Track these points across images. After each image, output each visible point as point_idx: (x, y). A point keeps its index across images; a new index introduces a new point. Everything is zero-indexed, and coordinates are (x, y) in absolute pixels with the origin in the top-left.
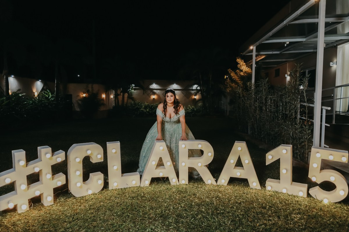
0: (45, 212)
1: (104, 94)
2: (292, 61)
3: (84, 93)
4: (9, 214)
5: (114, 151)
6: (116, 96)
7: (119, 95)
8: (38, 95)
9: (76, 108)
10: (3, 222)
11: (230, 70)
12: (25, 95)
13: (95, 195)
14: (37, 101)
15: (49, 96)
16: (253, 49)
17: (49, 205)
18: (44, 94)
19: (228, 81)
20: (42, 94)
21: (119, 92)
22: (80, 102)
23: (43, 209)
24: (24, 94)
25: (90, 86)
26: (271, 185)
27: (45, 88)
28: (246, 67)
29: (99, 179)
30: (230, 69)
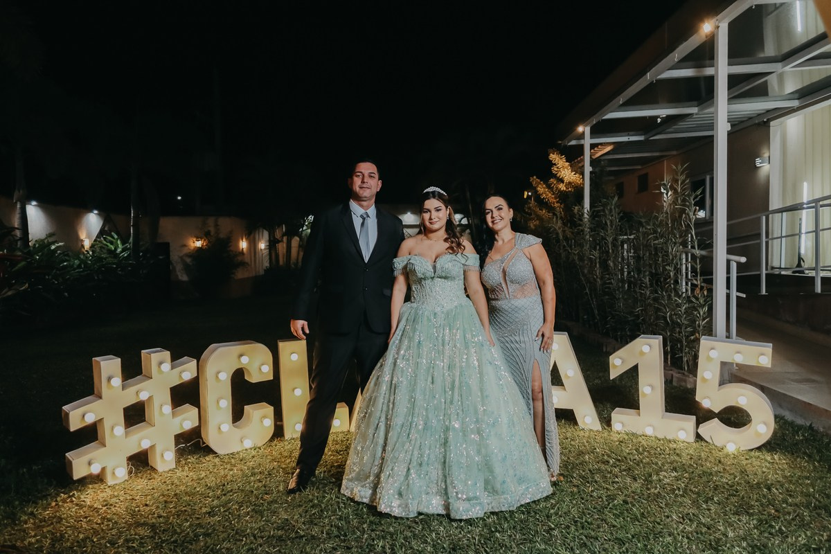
0: (163, 481)
1: (244, 240)
2: (674, 156)
3: (198, 238)
4: (91, 486)
5: (294, 357)
6: (272, 244)
7: (278, 242)
8: (92, 246)
9: (179, 274)
10: (84, 501)
11: (534, 180)
12: (64, 246)
13: (257, 449)
14: (90, 260)
15: (116, 249)
16: (584, 132)
17: (167, 469)
18: (105, 242)
19: (531, 205)
20: (100, 242)
21: (278, 234)
22: (188, 260)
23: (156, 476)
24: (60, 244)
25: (211, 221)
26: (622, 420)
27: (106, 229)
28: (572, 171)
29: (265, 417)
30: (535, 177)
